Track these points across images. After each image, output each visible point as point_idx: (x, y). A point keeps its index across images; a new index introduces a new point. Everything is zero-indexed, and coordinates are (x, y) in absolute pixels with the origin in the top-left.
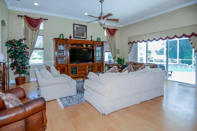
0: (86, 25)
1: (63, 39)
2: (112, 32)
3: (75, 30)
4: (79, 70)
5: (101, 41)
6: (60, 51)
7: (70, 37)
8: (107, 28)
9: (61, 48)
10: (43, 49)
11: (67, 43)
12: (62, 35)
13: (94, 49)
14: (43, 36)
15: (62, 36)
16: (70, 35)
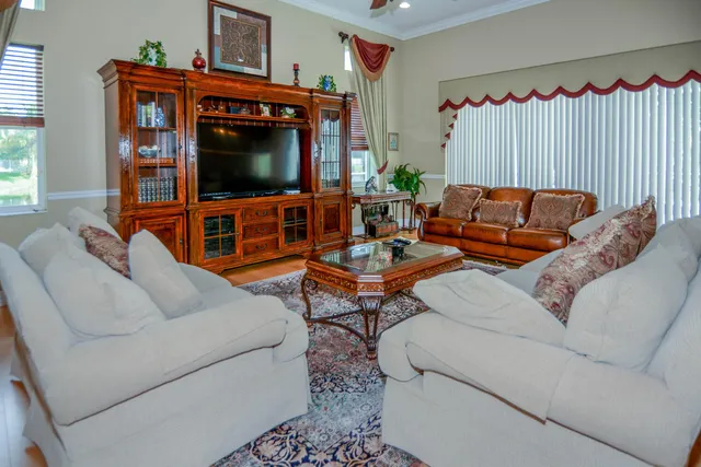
0: (268, 14)
1: (161, 70)
2: (373, 56)
3: (217, 31)
4: (244, 230)
5: (338, 92)
6: (146, 135)
7: (198, 65)
8: (355, 36)
9: (148, 121)
10: (38, 122)
11: (182, 89)
12: (157, 46)
13: (313, 126)
14: (41, 48)
15: (153, 53)
16: (198, 53)
